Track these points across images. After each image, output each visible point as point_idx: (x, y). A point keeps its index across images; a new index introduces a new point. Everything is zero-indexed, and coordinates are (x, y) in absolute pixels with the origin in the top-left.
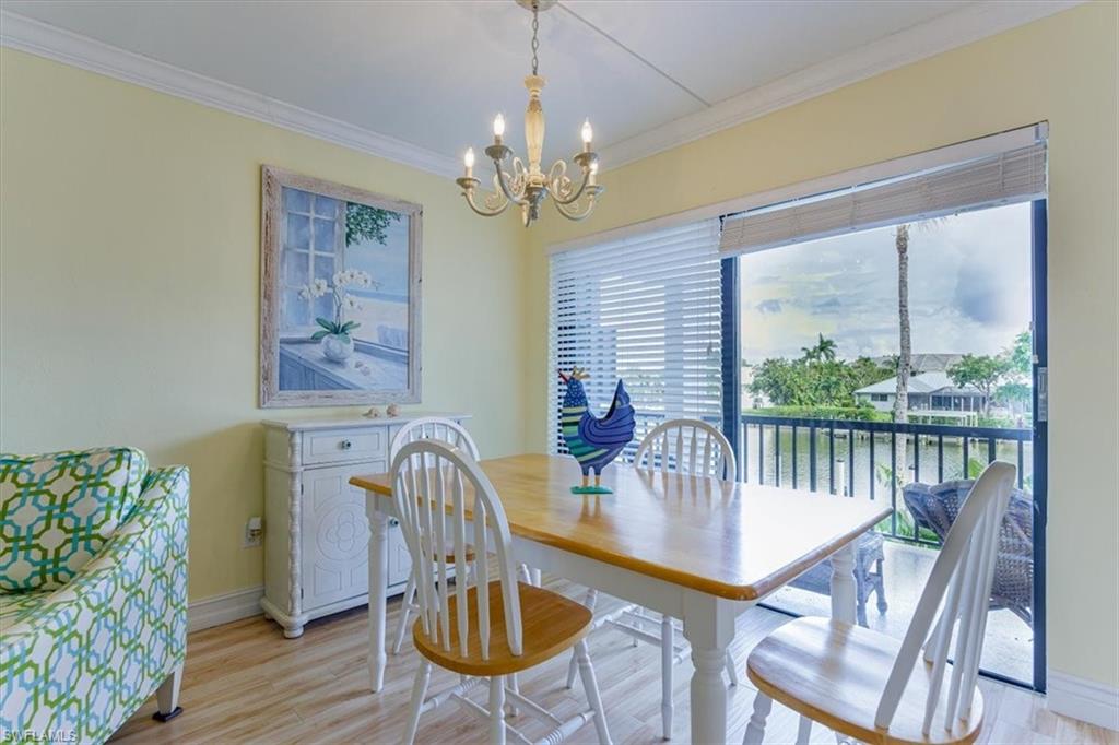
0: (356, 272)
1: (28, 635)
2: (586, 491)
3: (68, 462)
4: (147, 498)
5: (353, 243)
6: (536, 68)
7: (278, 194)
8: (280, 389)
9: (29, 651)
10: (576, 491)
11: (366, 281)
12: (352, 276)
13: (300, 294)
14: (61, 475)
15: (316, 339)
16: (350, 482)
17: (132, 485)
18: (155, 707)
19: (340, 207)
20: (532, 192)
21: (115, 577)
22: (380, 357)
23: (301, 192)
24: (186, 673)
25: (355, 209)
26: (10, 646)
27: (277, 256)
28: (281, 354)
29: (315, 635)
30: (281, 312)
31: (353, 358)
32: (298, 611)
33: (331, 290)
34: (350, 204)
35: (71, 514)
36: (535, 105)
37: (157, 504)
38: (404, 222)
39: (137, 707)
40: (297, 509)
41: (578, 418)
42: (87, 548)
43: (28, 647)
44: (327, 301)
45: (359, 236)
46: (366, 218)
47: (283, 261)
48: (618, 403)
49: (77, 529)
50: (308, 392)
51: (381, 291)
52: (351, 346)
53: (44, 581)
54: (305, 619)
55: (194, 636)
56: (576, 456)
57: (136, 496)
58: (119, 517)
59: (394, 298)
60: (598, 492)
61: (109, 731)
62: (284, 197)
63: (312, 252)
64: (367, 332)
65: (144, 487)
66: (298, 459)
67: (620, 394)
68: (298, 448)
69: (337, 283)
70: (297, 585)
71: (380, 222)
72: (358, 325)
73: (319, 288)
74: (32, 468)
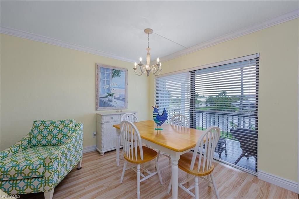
0: (114, 83)
1: (58, 153)
2: (158, 129)
3: (62, 122)
4: (76, 129)
5: (114, 77)
6: (148, 46)
7: (99, 68)
8: (100, 107)
9: (58, 156)
10: (156, 129)
11: (116, 85)
12: (114, 84)
13: (103, 88)
14: (61, 125)
15: (106, 97)
16: (113, 126)
17: (73, 126)
18: (77, 167)
19: (111, 70)
20: (148, 71)
21: (71, 143)
22: (119, 100)
23: (103, 68)
24: (82, 161)
25: (114, 71)
26: (55, 155)
27: (99, 81)
28: (100, 100)
29: (106, 155)
30: (100, 92)
31: (114, 100)
32: (103, 150)
33: (109, 87)
34: (113, 70)
35: (63, 132)
36: (148, 54)
37: (78, 130)
38: (124, 72)
39: (74, 167)
40: (103, 130)
41: (156, 115)
42: (66, 138)
43: (58, 155)
44: (109, 89)
45: (115, 76)
46: (116, 72)
47: (100, 82)
48: (164, 112)
49: (64, 134)
50: (105, 107)
51: (119, 87)
52: (114, 98)
53: (58, 144)
54: (104, 152)
55: (84, 154)
56: (156, 122)
57: (74, 128)
58: (71, 132)
59: (122, 88)
60: (160, 129)
61: (70, 171)
62: (100, 69)
63: (106, 79)
64: (117, 95)
65: (75, 126)
66: (103, 120)
67: (164, 110)
68: (103, 119)
69: (111, 86)
70: (103, 145)
71: (119, 73)
72: (115, 94)
73: (107, 87)
74: (56, 123)
